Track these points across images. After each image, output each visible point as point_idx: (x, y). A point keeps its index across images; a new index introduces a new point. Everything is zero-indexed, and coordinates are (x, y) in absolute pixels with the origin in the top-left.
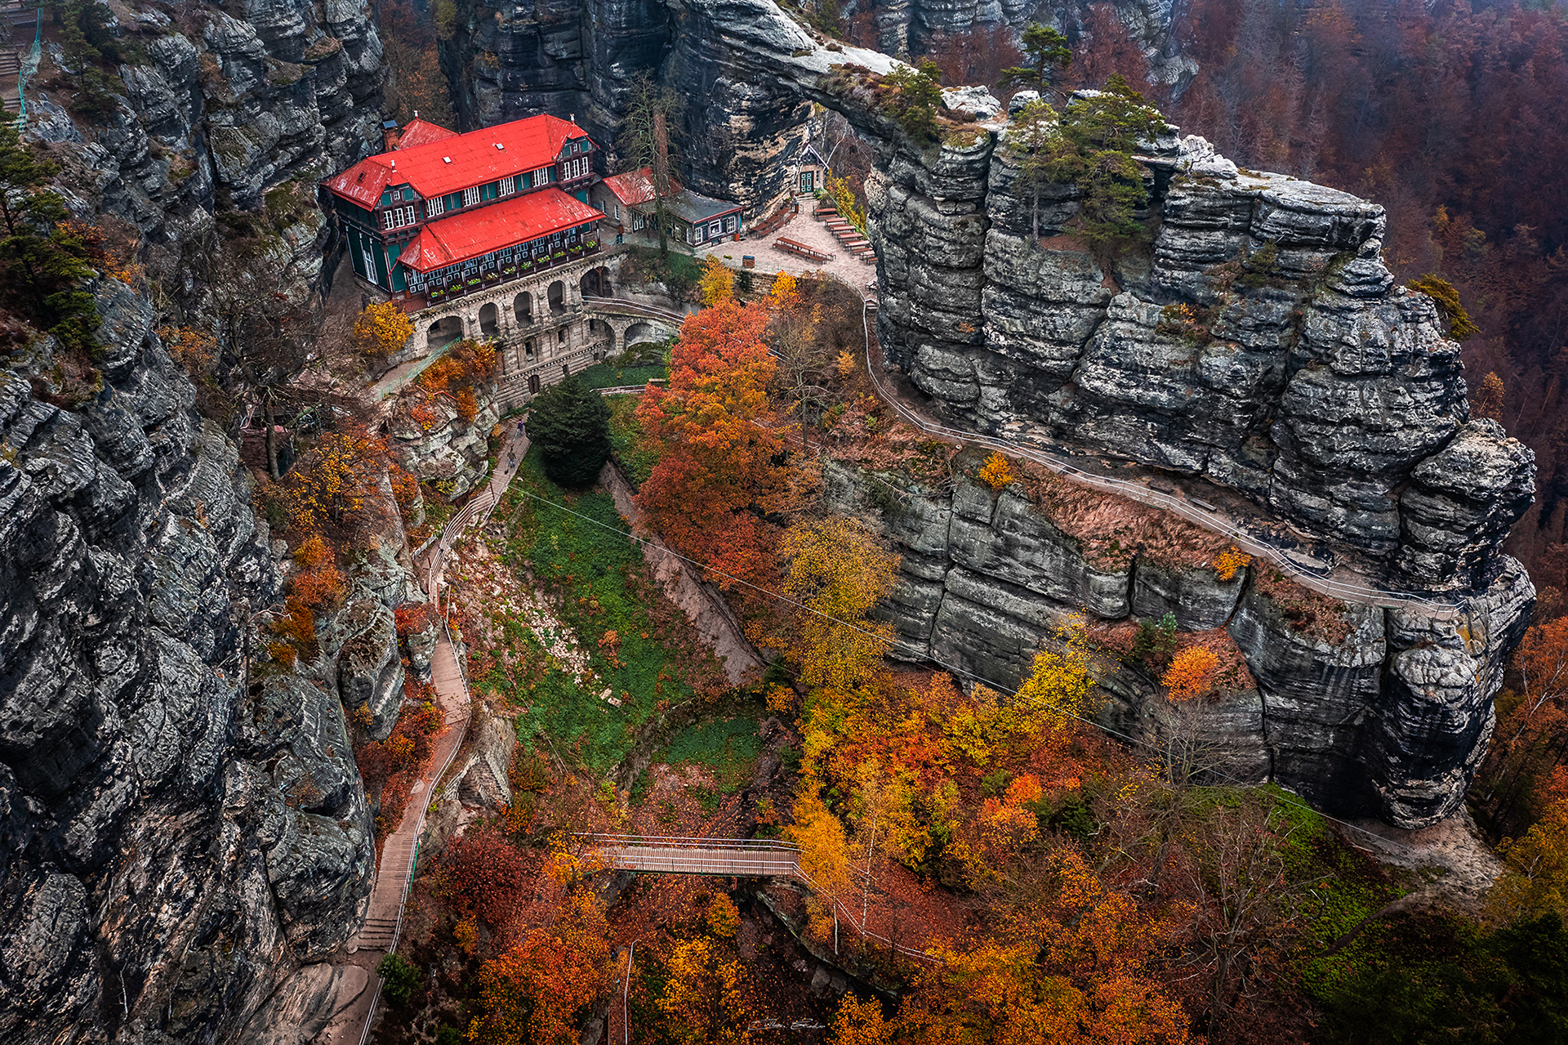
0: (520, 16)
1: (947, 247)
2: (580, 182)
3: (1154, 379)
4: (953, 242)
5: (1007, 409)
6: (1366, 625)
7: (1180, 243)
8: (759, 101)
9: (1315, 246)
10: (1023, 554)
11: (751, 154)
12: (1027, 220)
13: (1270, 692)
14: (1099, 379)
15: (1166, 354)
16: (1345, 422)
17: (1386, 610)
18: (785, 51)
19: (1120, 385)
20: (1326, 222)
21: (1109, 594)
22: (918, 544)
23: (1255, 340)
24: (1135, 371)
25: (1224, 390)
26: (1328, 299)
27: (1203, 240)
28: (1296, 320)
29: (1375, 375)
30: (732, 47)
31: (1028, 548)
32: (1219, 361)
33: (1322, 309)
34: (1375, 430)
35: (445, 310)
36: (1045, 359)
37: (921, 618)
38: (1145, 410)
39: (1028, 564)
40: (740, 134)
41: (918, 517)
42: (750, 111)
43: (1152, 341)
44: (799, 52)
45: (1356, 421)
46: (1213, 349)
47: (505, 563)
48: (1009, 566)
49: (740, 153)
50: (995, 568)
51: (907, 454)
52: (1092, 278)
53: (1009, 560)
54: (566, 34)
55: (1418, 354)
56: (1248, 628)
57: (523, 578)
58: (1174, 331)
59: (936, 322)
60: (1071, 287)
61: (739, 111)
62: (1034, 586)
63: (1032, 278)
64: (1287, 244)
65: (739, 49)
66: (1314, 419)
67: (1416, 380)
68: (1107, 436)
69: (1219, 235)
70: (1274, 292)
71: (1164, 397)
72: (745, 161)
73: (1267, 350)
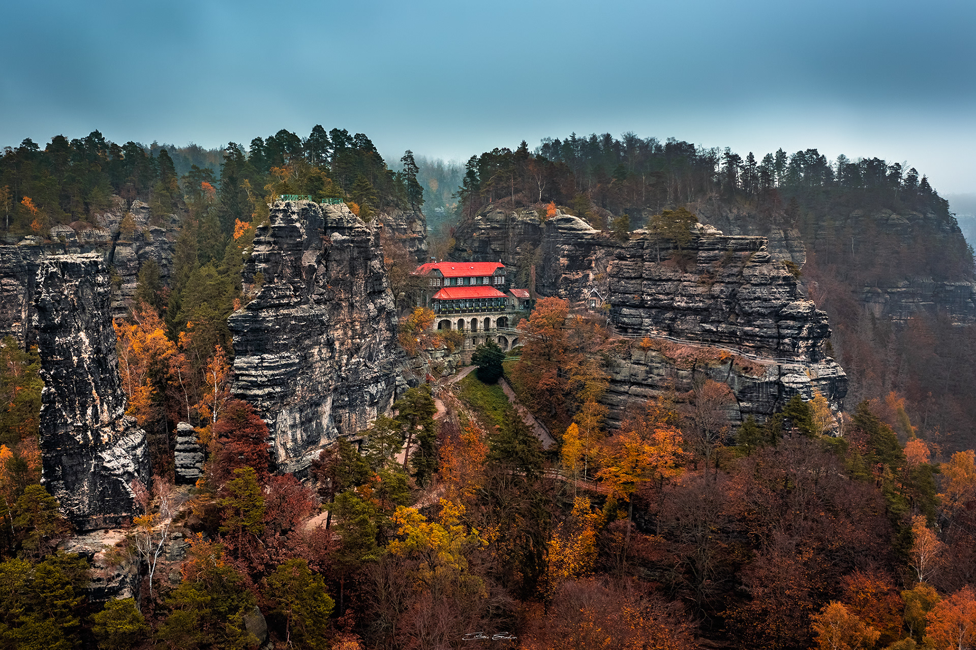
0: (482, 234)
1: (630, 271)
3: (697, 299)
4: (633, 269)
5: (651, 325)
6: (771, 369)
7: (704, 255)
8: (571, 251)
9: (746, 250)
10: (656, 371)
11: (567, 276)
12: (656, 256)
13: (742, 401)
14: (680, 302)
15: (700, 290)
16: (756, 299)
17: (779, 366)
18: (579, 230)
19: (686, 303)
20: (748, 241)
21: (686, 377)
22: (618, 377)
23: (727, 280)
24: (691, 297)
25: (718, 297)
26: (750, 264)
27: (712, 253)
28: (741, 273)
29: (765, 285)
30: (562, 233)
31: (657, 368)
32: (717, 288)
33: (748, 267)
34: (766, 300)
36: (662, 300)
37: (621, 410)
38: (696, 311)
39: (658, 375)
40: (564, 266)
41: (618, 366)
42: (567, 256)
43: (696, 287)
44: (586, 229)
45: (758, 298)
46: (715, 285)
48: (651, 377)
49: (564, 276)
50: (646, 380)
51: (616, 344)
52: (677, 271)
53: (651, 375)
54: (499, 242)
55: (779, 277)
56: (733, 379)
58: (703, 282)
59: (626, 298)
60: (670, 274)
61: (564, 256)
62: (660, 384)
63: (657, 274)
64: (736, 250)
65: (564, 233)
66: (746, 299)
67: (779, 285)
68: (685, 327)
69: (717, 251)
70: (733, 264)
71: (701, 304)
72: (566, 278)
73: (732, 283)
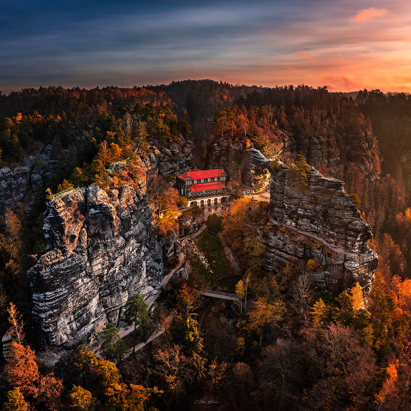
0: (217, 153)
1: (279, 189)
2: (223, 181)
3: (309, 211)
4: (280, 188)
5: (288, 219)
6: (341, 257)
7: (313, 187)
8: (256, 167)
9: (333, 188)
10: (287, 246)
11: (255, 178)
12: (290, 184)
13: (326, 271)
14: (300, 212)
15: (310, 206)
16: (336, 217)
17: (345, 255)
18: (260, 159)
19: (303, 212)
20: (334, 184)
21: (301, 252)
22: (271, 245)
23: (323, 204)
24: (306, 210)
25: (319, 212)
26: (334, 196)
27: (317, 187)
28: (330, 200)
29: (341, 209)
31: (288, 244)
32: (318, 208)
33: (333, 198)
34: (341, 218)
35: (194, 200)
36: (292, 208)
37: (271, 260)
38: (308, 217)
39: (288, 248)
40: (253, 173)
41: (271, 239)
42: (254, 169)
43: (308, 204)
44: (262, 159)
45: (337, 217)
46: (317, 205)
47: (197, 245)
48: (285, 248)
49: (253, 178)
50: (283, 249)
51: (270, 227)
52: (300, 194)
53: (285, 247)
54: (226, 156)
55: (348, 206)
56: (322, 258)
57: (200, 249)
58: (312, 203)
59: (277, 203)
60: (296, 195)
61: (252, 169)
62: (289, 252)
63: (290, 194)
64: (328, 187)
65: (253, 158)
66: (331, 217)
67: (348, 210)
68: (303, 223)
69: (319, 186)
70: (326, 195)
71: (310, 214)
73: (326, 205)
